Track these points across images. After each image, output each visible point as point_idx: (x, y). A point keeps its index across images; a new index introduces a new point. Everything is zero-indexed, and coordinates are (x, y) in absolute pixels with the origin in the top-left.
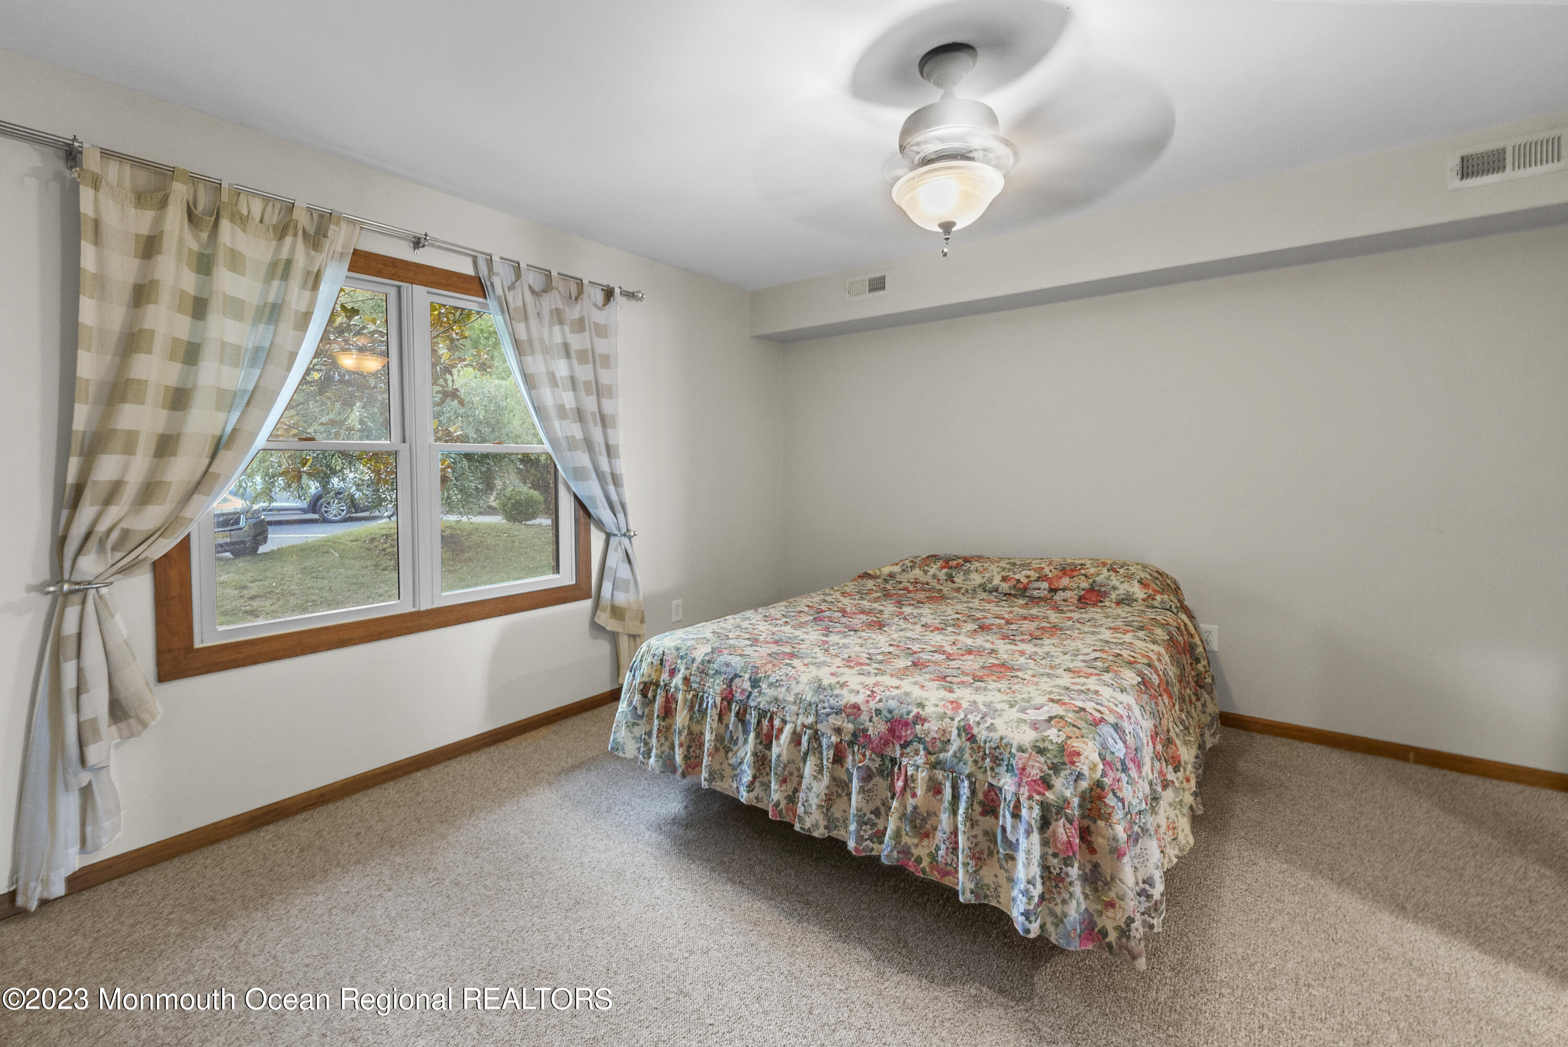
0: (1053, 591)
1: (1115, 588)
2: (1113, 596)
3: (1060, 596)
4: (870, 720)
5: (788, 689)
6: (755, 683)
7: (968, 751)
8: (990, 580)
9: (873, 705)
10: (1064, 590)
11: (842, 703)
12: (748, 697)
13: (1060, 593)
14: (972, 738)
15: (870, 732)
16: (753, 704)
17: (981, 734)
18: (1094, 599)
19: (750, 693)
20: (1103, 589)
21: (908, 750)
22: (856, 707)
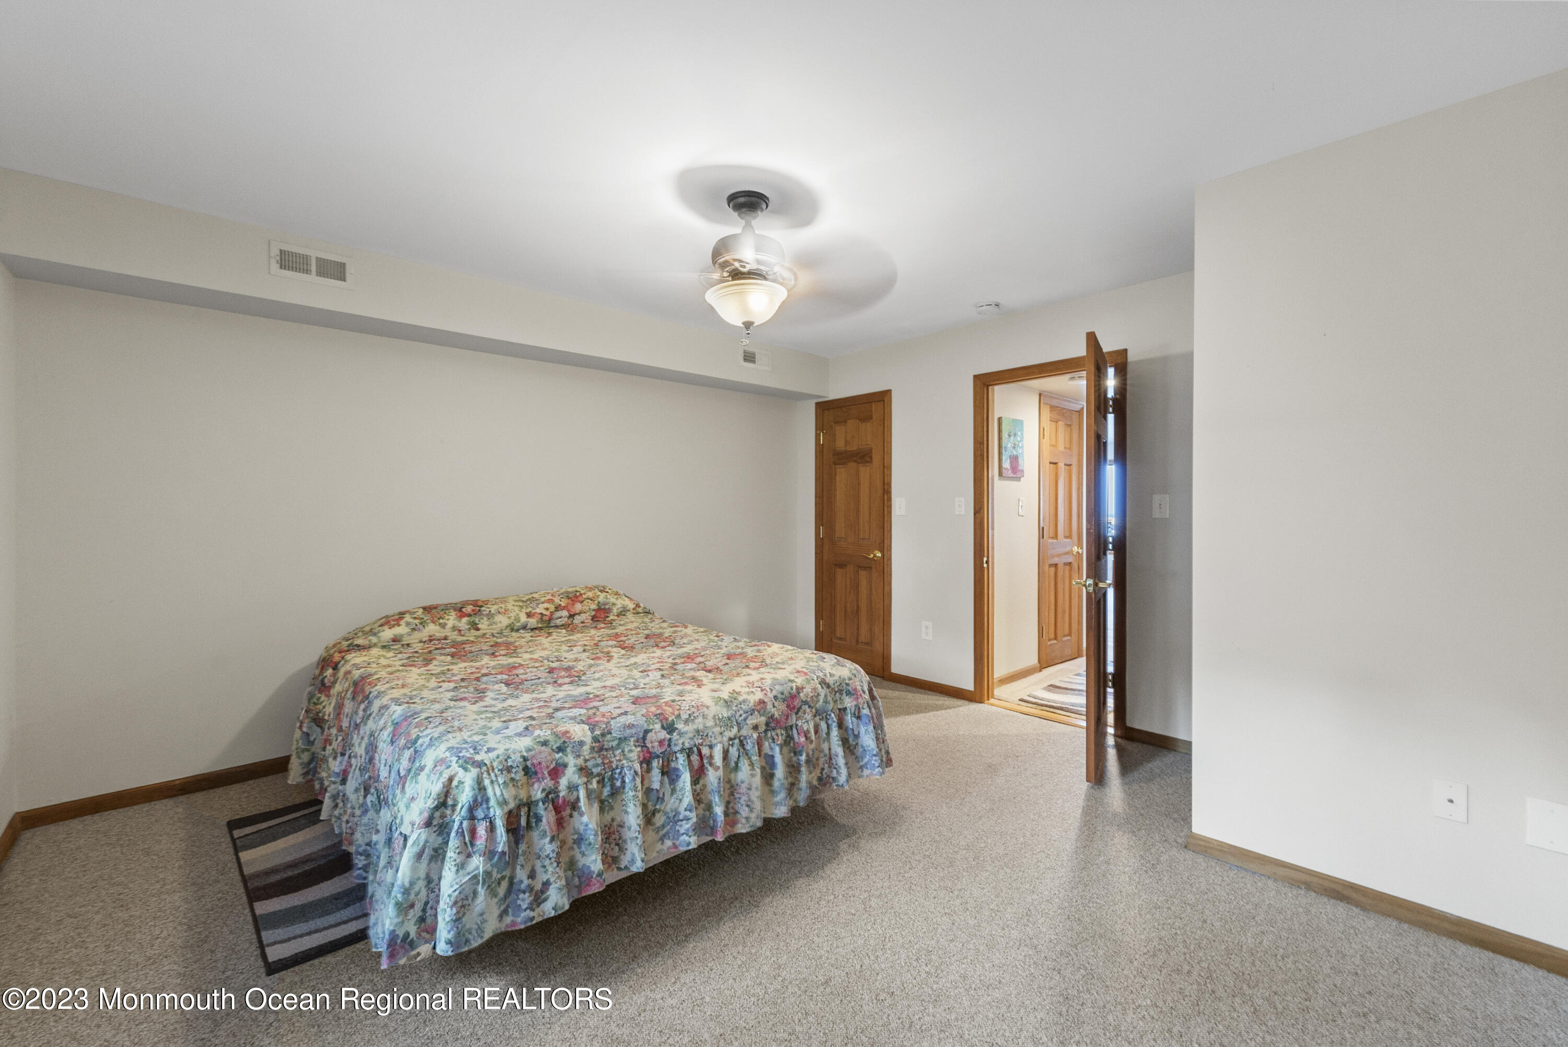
0: (572, 616)
1: (614, 604)
2: (615, 611)
3: (577, 620)
4: (774, 706)
5: (704, 717)
6: (670, 728)
7: (829, 694)
8: (518, 619)
9: (771, 695)
10: (579, 614)
11: (751, 704)
12: (669, 745)
13: (577, 617)
14: (828, 686)
15: (776, 715)
16: (676, 749)
17: (830, 680)
18: (603, 616)
19: (670, 740)
20: (607, 607)
21: (800, 713)
22: (762, 702)
